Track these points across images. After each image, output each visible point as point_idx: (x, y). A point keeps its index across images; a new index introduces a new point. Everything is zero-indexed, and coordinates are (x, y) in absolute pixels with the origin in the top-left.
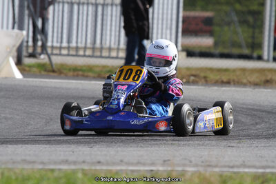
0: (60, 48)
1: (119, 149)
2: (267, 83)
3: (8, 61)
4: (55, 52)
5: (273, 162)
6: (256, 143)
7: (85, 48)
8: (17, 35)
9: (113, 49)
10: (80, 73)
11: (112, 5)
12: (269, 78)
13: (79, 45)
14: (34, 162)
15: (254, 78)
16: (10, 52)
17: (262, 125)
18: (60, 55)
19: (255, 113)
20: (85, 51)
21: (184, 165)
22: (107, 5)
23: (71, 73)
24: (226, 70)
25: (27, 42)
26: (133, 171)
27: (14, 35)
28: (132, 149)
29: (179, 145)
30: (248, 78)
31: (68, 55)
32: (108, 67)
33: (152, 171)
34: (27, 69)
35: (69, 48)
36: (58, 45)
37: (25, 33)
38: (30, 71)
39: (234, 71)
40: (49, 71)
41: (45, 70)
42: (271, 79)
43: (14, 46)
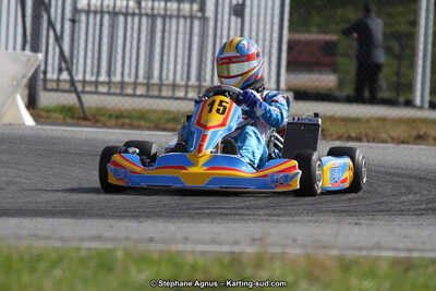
0: (97, 83)
1: (184, 225)
2: (420, 139)
3: (15, 99)
4: (88, 89)
5: (424, 243)
6: (398, 220)
7: (135, 84)
8: (29, 60)
9: (179, 86)
10: (127, 121)
11: (178, 17)
12: (422, 133)
13: (126, 79)
14: (48, 238)
15: (399, 132)
16: (17, 86)
17: (410, 197)
18: (96, 93)
19: (400, 179)
20: (134, 89)
21: (284, 245)
22: (171, 17)
23: (113, 122)
24: (356, 120)
25: (45, 73)
26: (203, 253)
27: (24, 59)
28: (203, 225)
29: (279, 221)
30: (390, 132)
31: (108, 94)
32: (171, 112)
33: (233, 253)
34: (44, 114)
35: (109, 83)
36: (94, 79)
37: (41, 56)
38: (48, 117)
39: (368, 121)
40: (78, 118)
41: (73, 117)
42: (425, 133)
43: (24, 77)
